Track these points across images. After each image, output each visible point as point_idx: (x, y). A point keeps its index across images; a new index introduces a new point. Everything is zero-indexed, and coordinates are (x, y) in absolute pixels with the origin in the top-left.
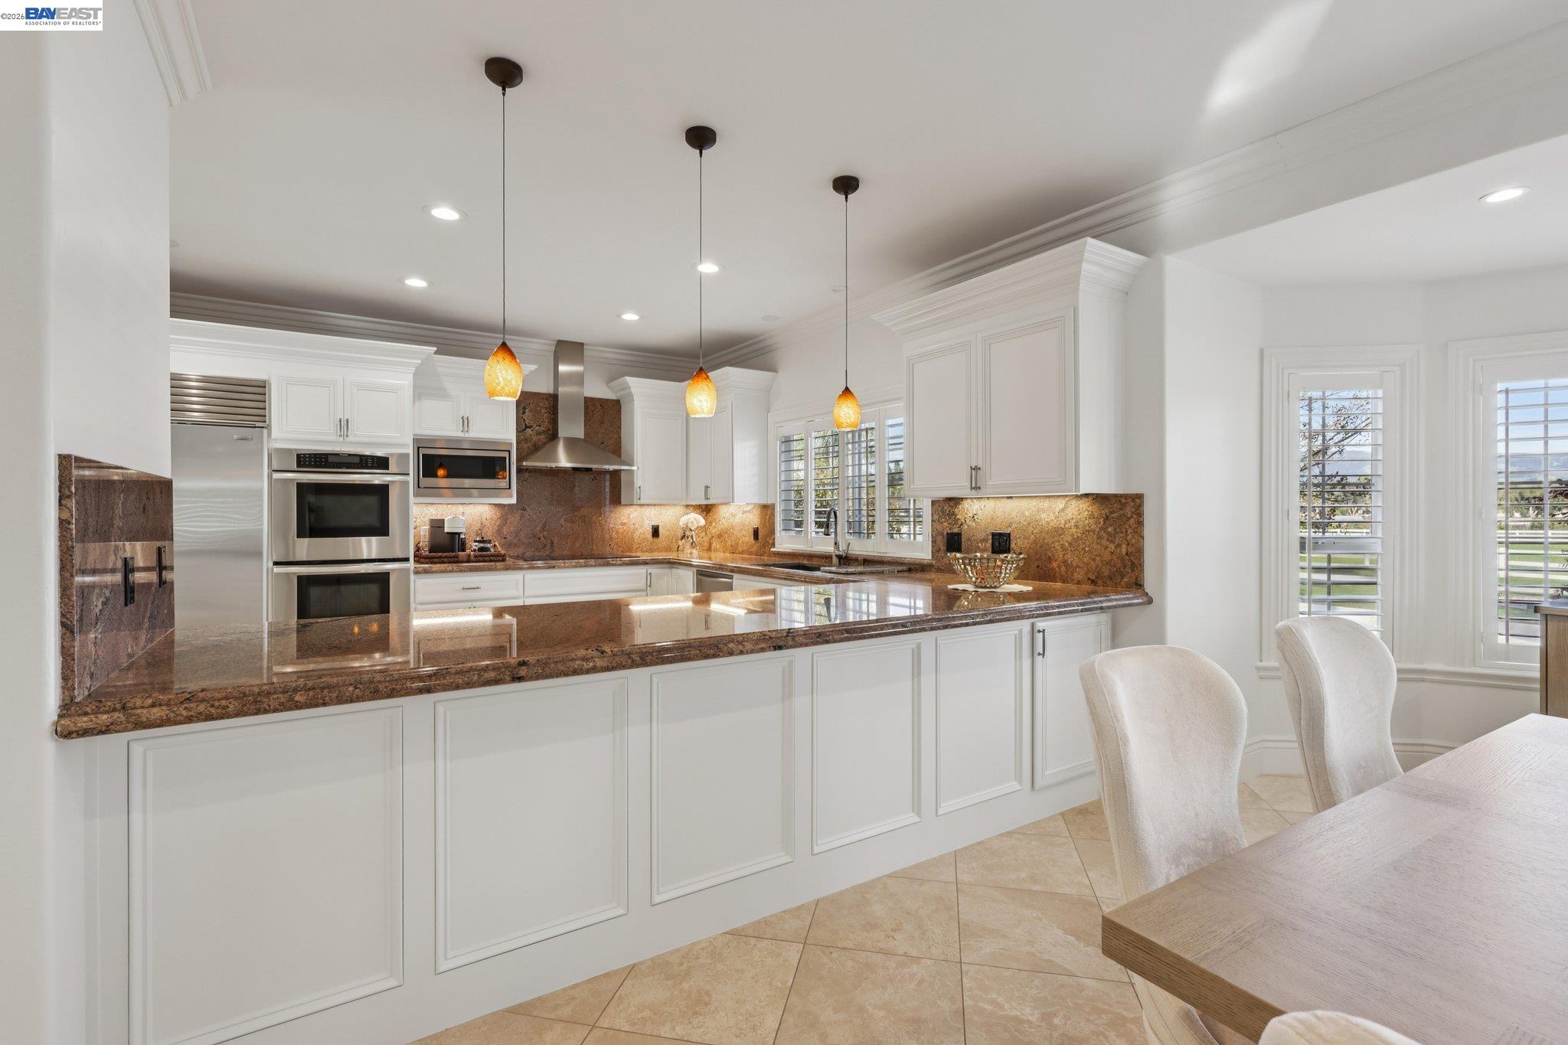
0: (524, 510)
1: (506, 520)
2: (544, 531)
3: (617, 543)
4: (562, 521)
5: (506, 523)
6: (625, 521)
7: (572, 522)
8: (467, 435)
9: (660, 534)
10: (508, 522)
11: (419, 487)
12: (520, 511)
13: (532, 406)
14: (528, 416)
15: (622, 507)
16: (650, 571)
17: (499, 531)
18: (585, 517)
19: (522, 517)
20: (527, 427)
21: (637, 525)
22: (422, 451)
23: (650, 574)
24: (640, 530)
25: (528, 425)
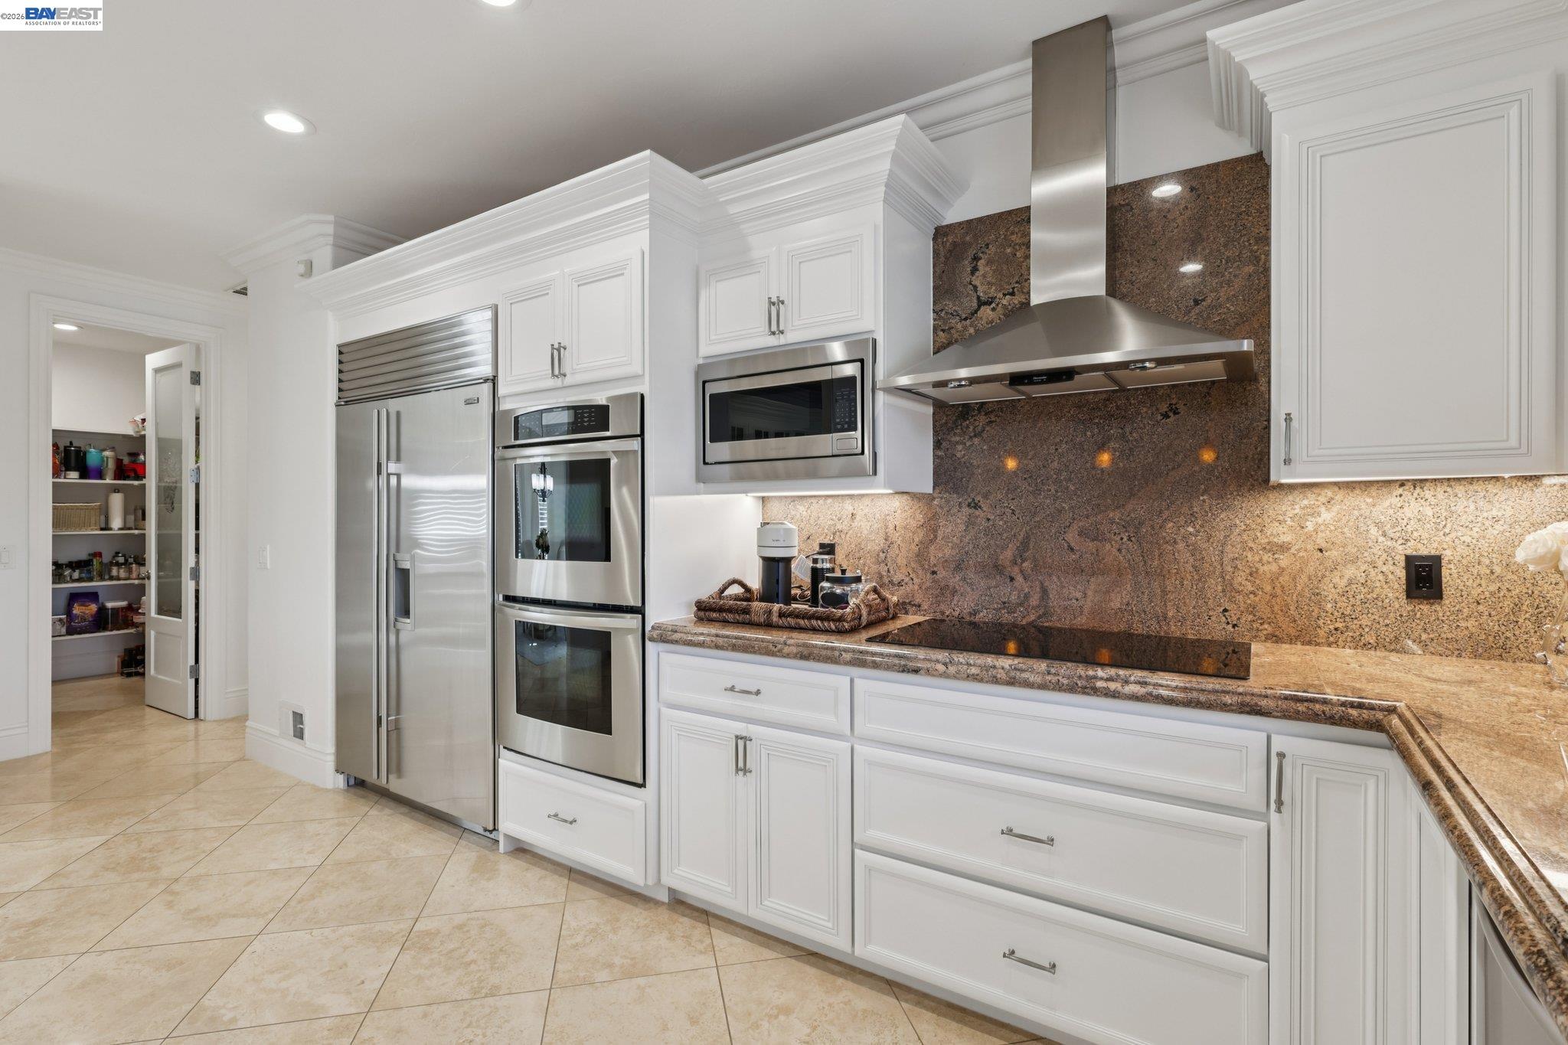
0: (976, 506)
1: (935, 531)
2: (1023, 561)
3: (1252, 609)
4: (1072, 536)
5: (936, 537)
6: (1286, 538)
7: (1097, 537)
8: (782, 340)
9: (1446, 592)
10: (940, 534)
11: (705, 463)
12: (966, 510)
13: (992, 249)
14: (984, 276)
15: (1272, 495)
16: (1279, 743)
17: (921, 556)
18: (1141, 524)
19: (970, 523)
20: (981, 303)
21: (1334, 554)
22: (713, 389)
23: (1281, 756)
24: (1350, 572)
25: (984, 298)
